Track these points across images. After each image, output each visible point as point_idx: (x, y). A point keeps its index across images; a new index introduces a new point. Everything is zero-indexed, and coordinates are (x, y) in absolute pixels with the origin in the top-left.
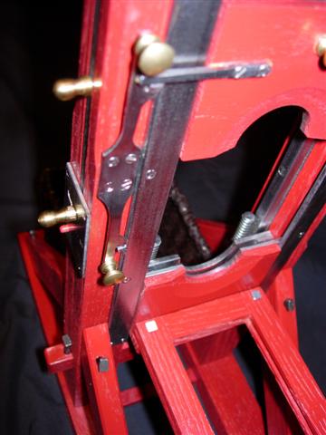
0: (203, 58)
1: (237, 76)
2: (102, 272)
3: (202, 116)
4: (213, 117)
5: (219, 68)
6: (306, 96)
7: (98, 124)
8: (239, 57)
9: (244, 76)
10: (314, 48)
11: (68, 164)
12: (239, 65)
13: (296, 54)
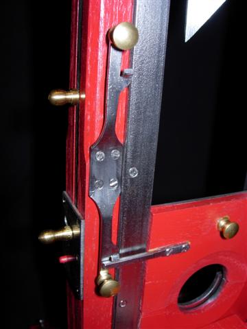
0: (144, 246)
1: (168, 255)
2: (98, 285)
3: (150, 282)
4: (157, 282)
5: (156, 251)
6: (220, 257)
7: (85, 120)
8: (166, 243)
9: (173, 253)
10: (216, 227)
11: (65, 192)
12: (167, 248)
13: (204, 234)
